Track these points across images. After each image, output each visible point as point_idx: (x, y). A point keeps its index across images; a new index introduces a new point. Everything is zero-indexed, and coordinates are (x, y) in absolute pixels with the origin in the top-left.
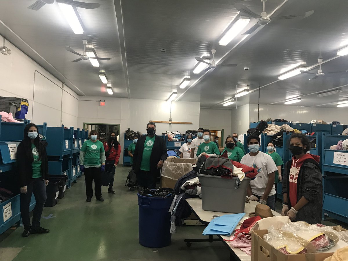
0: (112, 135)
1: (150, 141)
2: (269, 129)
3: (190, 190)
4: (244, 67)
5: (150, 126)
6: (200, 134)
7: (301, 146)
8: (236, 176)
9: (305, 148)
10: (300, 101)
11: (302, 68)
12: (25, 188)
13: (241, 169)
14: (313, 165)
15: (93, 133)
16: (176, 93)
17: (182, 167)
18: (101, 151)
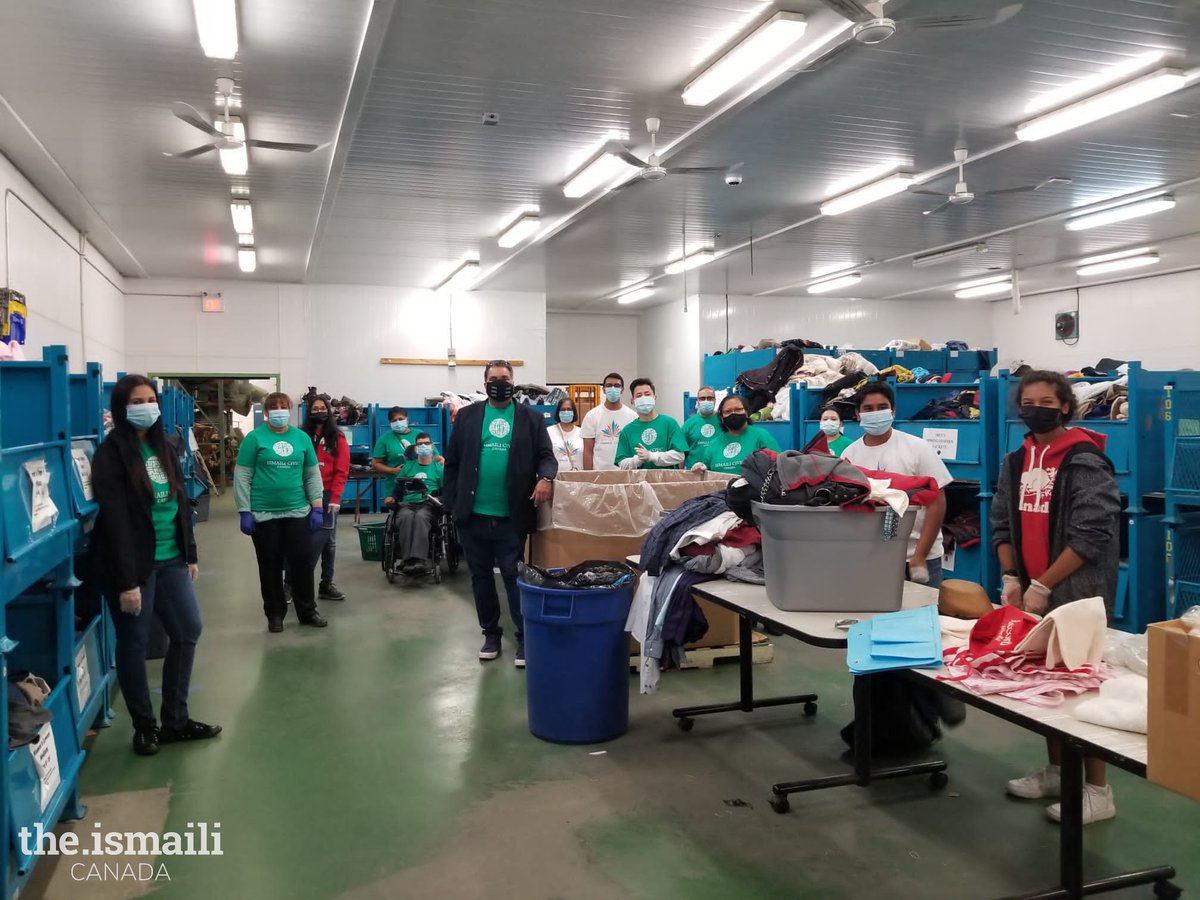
0: (316, 408)
1: (499, 421)
2: (810, 371)
3: (701, 558)
4: (725, 176)
5: (494, 371)
6: (613, 392)
7: (1055, 405)
8: (881, 503)
9: (1065, 412)
10: (857, 280)
11: (901, 177)
12: (136, 594)
13: (888, 482)
14: (1098, 458)
15: (275, 404)
16: (475, 263)
17: (620, 497)
18: (307, 464)
